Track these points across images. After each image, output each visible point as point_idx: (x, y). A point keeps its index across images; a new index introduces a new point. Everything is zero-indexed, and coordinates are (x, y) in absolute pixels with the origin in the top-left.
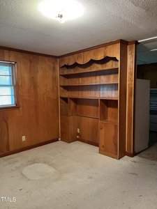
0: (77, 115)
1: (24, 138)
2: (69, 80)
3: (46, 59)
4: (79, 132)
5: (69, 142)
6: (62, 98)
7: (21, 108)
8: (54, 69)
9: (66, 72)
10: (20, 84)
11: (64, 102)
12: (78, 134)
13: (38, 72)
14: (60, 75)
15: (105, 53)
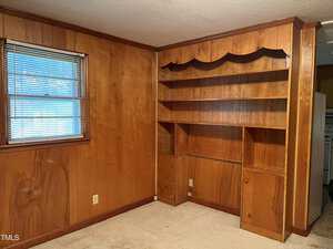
0: (189, 155)
1: (95, 199)
2: (174, 90)
3: (138, 51)
4: (191, 184)
5: (176, 205)
6: (161, 123)
7: (92, 141)
8: (150, 70)
9: (170, 76)
10: (92, 95)
11: (163, 130)
12: (191, 190)
13: (123, 74)
14: (160, 82)
15: (259, 42)
